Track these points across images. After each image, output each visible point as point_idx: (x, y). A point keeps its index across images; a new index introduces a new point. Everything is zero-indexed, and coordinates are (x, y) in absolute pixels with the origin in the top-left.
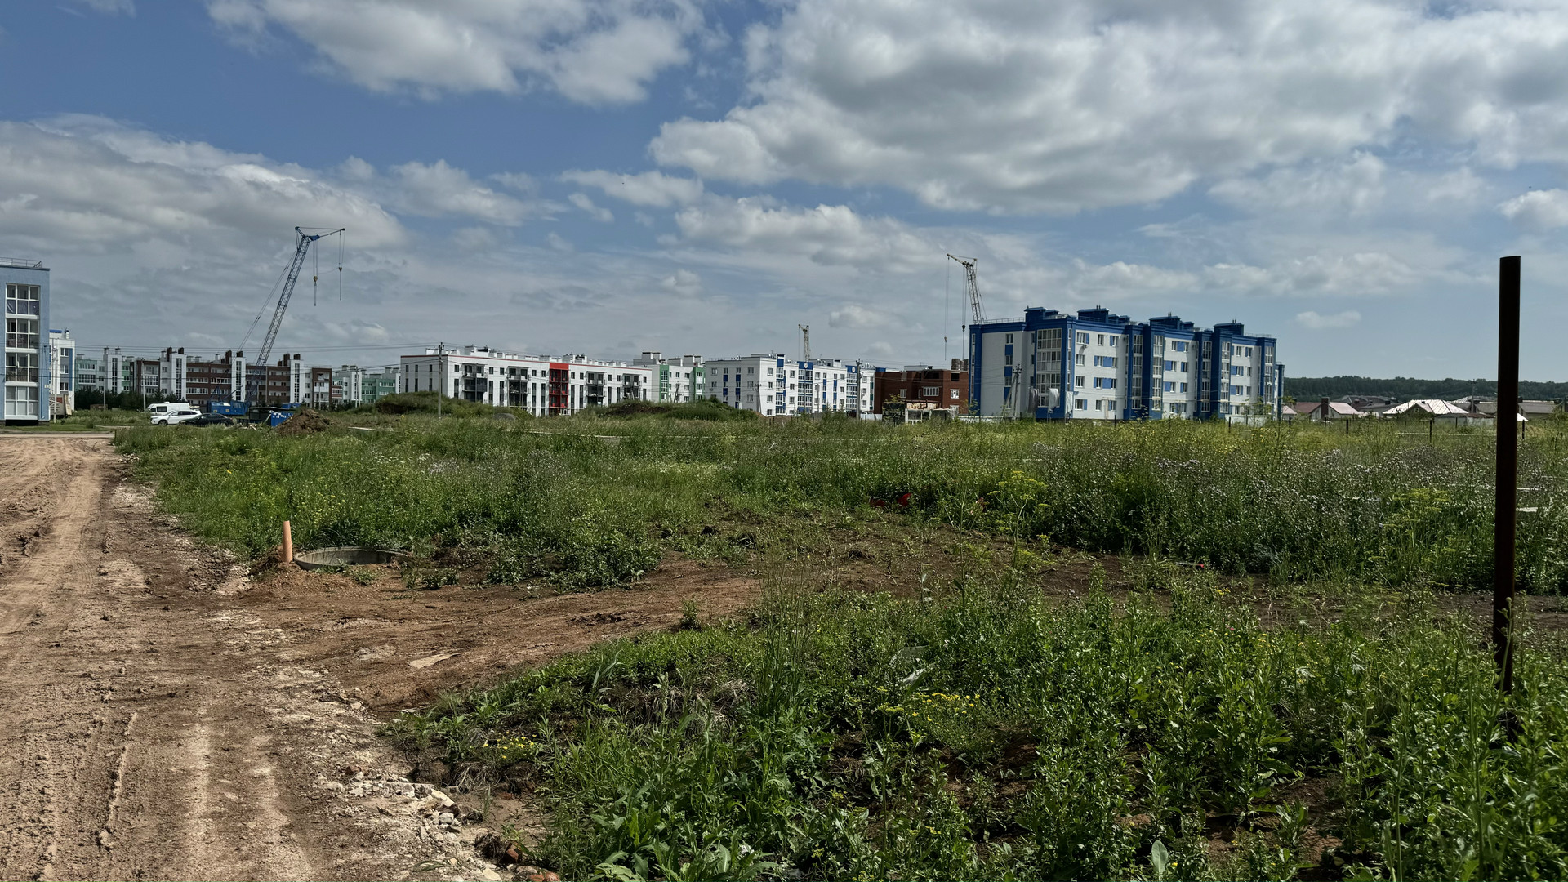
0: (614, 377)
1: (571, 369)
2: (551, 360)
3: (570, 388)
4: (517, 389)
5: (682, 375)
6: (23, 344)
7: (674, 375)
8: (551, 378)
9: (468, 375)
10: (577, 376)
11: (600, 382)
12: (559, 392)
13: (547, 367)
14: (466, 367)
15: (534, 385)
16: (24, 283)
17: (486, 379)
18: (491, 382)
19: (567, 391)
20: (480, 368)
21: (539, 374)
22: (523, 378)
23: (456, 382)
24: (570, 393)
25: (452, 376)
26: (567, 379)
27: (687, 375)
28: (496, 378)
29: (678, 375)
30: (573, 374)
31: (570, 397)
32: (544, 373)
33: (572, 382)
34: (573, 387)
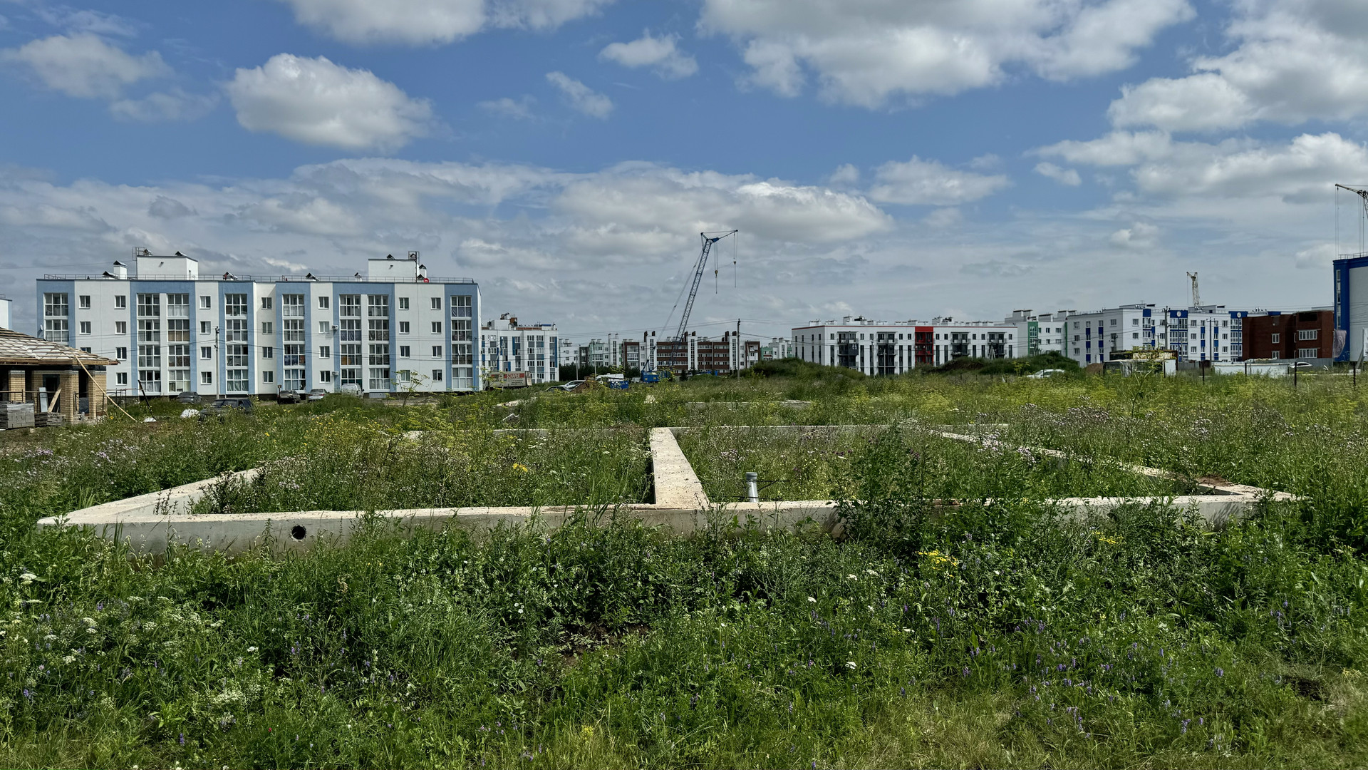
0: (979, 337)
1: (936, 331)
2: (917, 324)
3: (935, 348)
4: (886, 351)
5: (1053, 331)
7: (1044, 330)
8: (917, 340)
9: (842, 341)
10: (942, 337)
11: (964, 341)
12: (925, 352)
13: (912, 331)
14: (840, 335)
15: (901, 347)
17: (857, 345)
18: (862, 347)
19: (932, 351)
20: (853, 335)
21: (905, 337)
22: (891, 342)
23: (832, 348)
24: (935, 352)
25: (828, 342)
26: (932, 340)
27: (1058, 330)
28: (866, 343)
29: (1048, 330)
30: (938, 336)
31: (935, 357)
32: (910, 336)
33: (936, 343)
34: (938, 347)
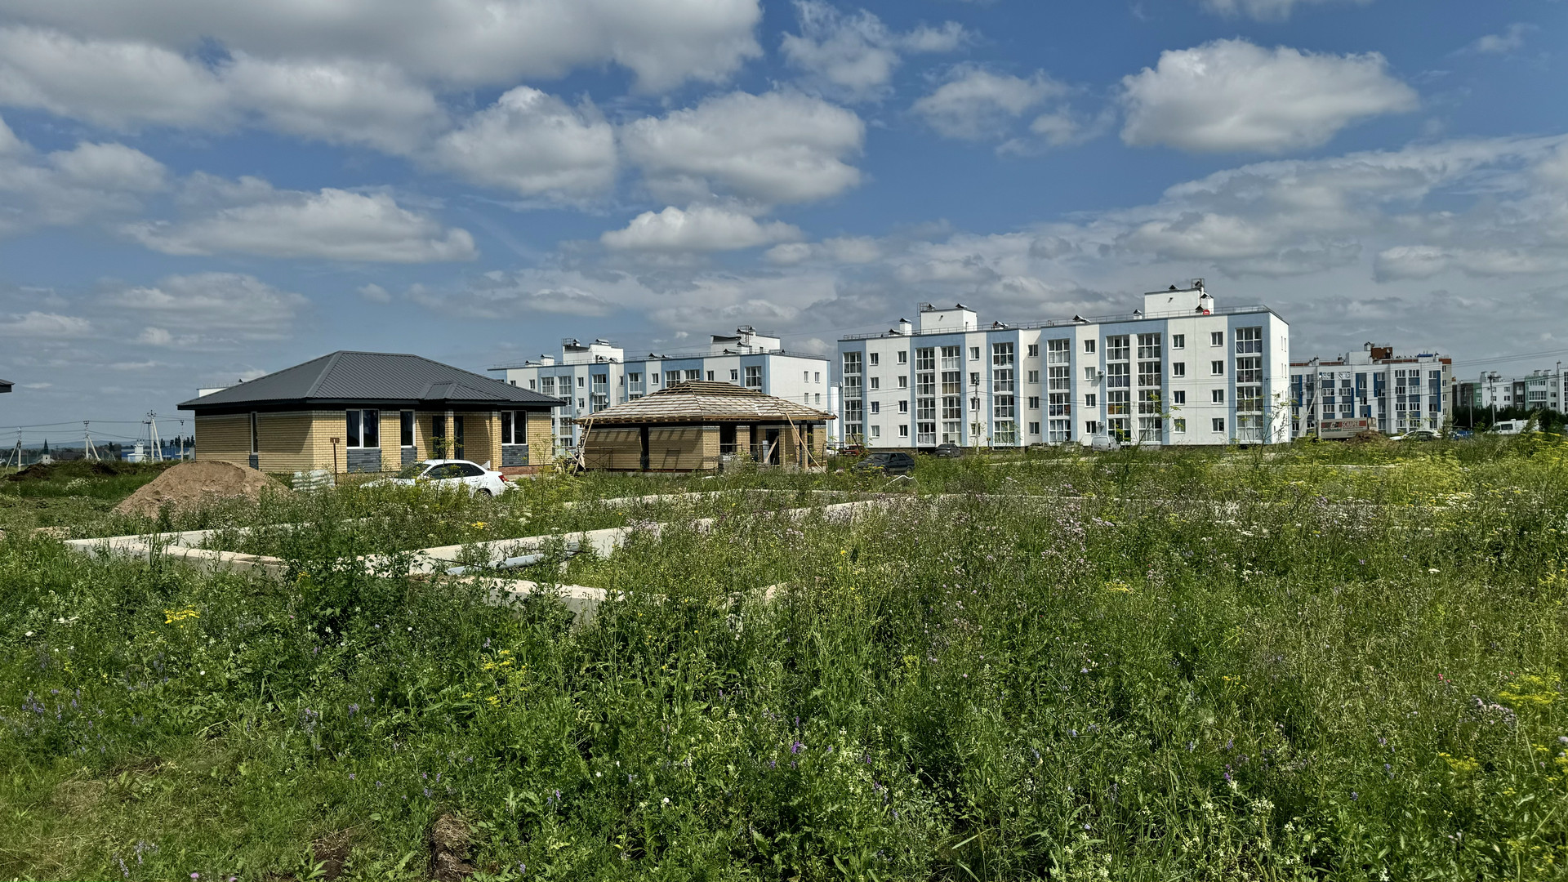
6: (1250, 379)
16: (1249, 326)
